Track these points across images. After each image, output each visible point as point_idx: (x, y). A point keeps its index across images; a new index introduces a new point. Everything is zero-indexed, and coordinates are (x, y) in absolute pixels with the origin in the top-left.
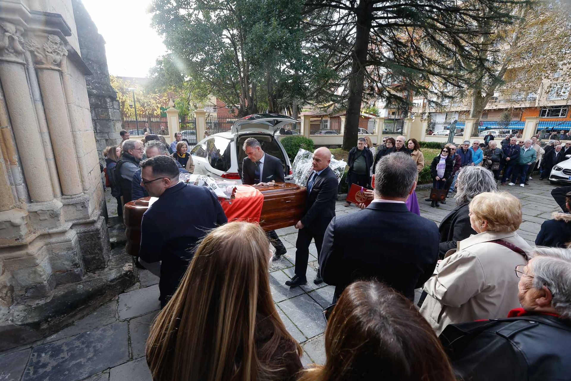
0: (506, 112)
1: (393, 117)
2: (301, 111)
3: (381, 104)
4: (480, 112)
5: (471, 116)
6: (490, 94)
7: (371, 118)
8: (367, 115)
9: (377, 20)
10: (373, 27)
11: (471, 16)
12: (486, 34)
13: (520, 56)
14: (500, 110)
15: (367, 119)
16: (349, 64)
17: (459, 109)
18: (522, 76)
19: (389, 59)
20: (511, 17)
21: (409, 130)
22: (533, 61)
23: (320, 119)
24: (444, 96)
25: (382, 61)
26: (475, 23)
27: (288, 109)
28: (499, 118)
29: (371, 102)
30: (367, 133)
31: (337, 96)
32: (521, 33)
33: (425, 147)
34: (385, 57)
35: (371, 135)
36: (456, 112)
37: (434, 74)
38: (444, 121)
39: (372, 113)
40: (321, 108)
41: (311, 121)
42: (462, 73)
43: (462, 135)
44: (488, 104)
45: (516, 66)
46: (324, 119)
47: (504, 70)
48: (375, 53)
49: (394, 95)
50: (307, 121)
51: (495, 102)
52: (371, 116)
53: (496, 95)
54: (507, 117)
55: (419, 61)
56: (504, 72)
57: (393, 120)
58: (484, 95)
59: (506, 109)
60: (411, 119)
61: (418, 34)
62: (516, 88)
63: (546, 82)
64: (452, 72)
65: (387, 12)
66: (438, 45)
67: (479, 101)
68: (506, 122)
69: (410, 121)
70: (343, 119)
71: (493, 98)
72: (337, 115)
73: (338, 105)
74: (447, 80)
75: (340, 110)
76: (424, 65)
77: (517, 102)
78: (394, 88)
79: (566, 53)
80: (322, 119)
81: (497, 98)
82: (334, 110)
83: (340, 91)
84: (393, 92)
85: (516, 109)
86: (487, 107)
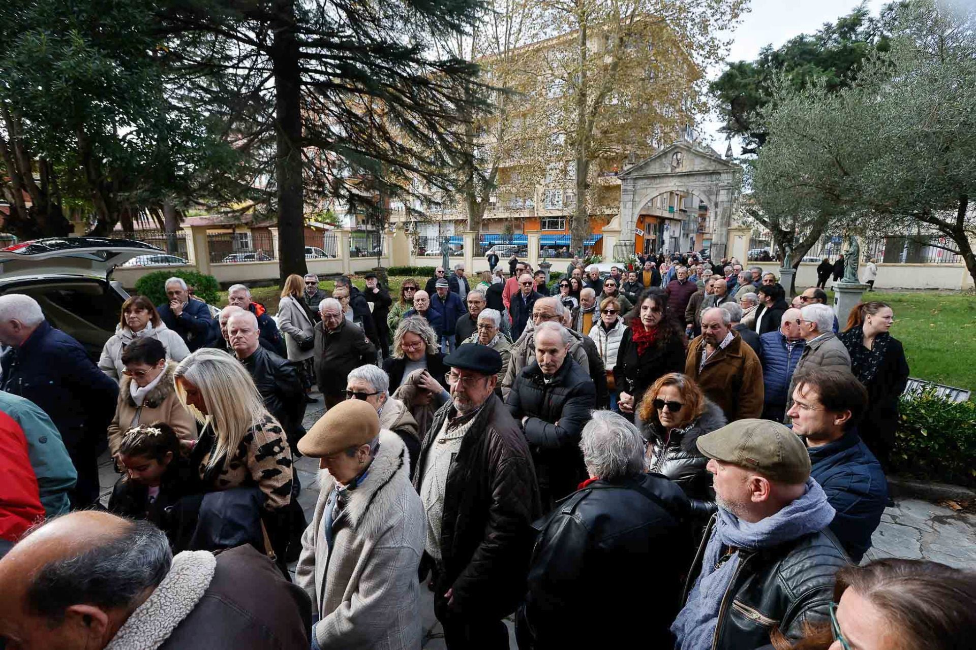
0: (507, 223)
1: (363, 227)
2: (186, 216)
3: (339, 208)
4: (478, 223)
5: (468, 228)
6: (486, 200)
7: (327, 230)
8: (320, 225)
9: (310, 74)
10: (306, 84)
11: (444, 95)
12: (467, 121)
13: (508, 153)
14: (500, 220)
15: (321, 231)
16: (272, 138)
17: (454, 217)
18: (515, 177)
19: (340, 138)
20: (489, 105)
21: (391, 250)
22: (522, 161)
23: (230, 231)
24: (428, 201)
25: (330, 140)
26: (452, 106)
27: (154, 212)
28: (499, 230)
29: (322, 204)
30: (324, 255)
31: (257, 190)
32: (504, 125)
33: (418, 275)
34: (333, 134)
35: (333, 259)
36: (450, 221)
37: (411, 168)
38: (437, 234)
39: (328, 221)
40: (226, 213)
41: (209, 236)
42: (446, 171)
43: (462, 255)
44: (486, 212)
45: (507, 165)
46: (238, 231)
47: (495, 170)
48: (314, 125)
49: (357, 195)
50: (201, 237)
51: (494, 209)
52: (327, 227)
53: (492, 200)
54: (509, 229)
55: (387, 146)
56: (496, 172)
57: (363, 232)
58: (479, 200)
59: (507, 219)
60: (391, 233)
61: (378, 106)
62: (511, 193)
63: (540, 189)
64: (433, 167)
65: (326, 64)
66: (408, 126)
67: (475, 208)
68: (509, 236)
69: (390, 235)
70: (275, 232)
71: (490, 204)
72: (263, 225)
73: (261, 208)
74: (429, 179)
75: (266, 217)
76: (394, 153)
77: (516, 210)
78: (356, 185)
79: (551, 156)
80: (234, 231)
81: (494, 204)
82: (254, 215)
83: (261, 182)
84: (355, 191)
85: (516, 219)
86: (485, 216)
